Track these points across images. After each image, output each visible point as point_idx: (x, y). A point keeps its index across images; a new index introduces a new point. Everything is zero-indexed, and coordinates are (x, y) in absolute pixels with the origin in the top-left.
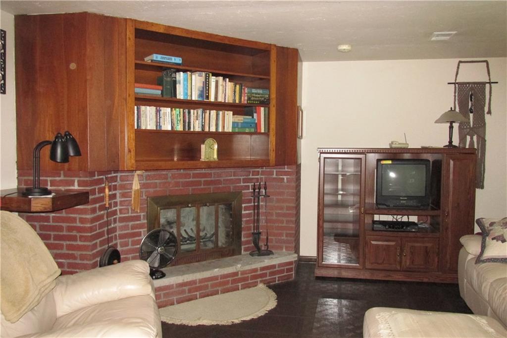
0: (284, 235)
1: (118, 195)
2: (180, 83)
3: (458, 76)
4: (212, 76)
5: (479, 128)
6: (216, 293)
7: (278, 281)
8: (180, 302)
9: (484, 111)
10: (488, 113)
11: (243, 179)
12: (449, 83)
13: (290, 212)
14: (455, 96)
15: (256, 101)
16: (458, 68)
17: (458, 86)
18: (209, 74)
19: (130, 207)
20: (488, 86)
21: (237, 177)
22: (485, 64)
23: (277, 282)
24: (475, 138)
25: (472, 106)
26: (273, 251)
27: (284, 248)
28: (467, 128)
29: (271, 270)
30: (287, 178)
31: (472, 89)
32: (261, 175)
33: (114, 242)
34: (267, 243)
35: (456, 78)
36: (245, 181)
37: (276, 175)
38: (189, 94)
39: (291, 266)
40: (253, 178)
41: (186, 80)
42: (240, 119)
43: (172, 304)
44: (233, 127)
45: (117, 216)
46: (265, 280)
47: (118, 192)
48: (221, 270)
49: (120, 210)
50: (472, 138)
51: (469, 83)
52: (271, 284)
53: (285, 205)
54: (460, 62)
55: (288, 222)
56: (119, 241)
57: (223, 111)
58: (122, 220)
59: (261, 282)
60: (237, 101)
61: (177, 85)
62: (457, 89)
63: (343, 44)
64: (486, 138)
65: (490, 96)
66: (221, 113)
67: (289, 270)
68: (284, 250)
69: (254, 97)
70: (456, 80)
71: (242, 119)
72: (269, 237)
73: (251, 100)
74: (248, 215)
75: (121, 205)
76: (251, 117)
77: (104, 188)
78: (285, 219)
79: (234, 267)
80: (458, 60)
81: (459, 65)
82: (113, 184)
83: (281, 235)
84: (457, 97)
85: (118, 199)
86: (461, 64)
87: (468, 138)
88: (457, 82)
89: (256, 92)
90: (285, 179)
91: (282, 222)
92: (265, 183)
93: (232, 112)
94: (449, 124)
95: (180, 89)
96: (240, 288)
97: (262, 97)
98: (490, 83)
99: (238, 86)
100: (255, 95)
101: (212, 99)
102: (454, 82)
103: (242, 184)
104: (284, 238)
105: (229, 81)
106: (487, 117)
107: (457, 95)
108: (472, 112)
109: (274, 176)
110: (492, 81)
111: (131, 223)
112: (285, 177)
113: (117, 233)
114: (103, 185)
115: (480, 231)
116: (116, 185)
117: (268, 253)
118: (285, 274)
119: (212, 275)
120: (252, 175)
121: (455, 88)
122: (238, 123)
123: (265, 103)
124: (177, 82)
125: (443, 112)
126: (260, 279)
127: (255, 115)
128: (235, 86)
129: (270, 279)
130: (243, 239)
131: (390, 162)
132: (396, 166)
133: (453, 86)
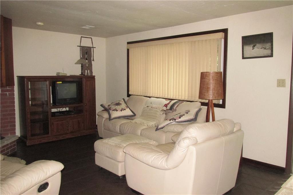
3: (81, 43)
5: (90, 67)
9: (91, 60)
10: (93, 61)
12: (77, 46)
14: (80, 52)
16: (81, 39)
17: (82, 48)
20: (92, 48)
22: (91, 39)
23: (10, 153)
24: (89, 71)
25: (87, 57)
26: (4, 137)
27: (9, 134)
28: (85, 67)
29: (7, 147)
31: (86, 50)
39: (15, 143)
46: (4, 153)
50: (87, 71)
51: (85, 47)
52: (7, 155)
55: (11, 118)
64: (93, 71)
65: (93, 53)
67: (14, 145)
70: (80, 45)
78: (9, 117)
80: (81, 36)
81: (81, 38)
83: (8, 126)
84: (81, 53)
86: (82, 38)
87: (86, 71)
90: (8, 94)
91: (7, 119)
94: (81, 65)
98: (93, 47)
104: (9, 128)
106: (92, 62)
107: (81, 51)
108: (87, 60)
110: (94, 47)
115: (104, 109)
118: (13, 148)
131: (61, 82)
132: (64, 84)
133: (79, 47)
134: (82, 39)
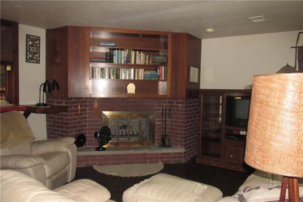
0: (179, 138)
1: (87, 110)
2: (115, 55)
3: (298, 42)
4: (133, 51)
6: (133, 163)
7: (173, 162)
8: (112, 164)
11: (157, 105)
12: (291, 47)
13: (182, 125)
14: (296, 56)
15: (158, 63)
16: (298, 37)
17: (298, 49)
18: (130, 50)
19: (93, 116)
21: (153, 104)
23: (171, 163)
26: (172, 146)
29: (168, 156)
30: (181, 106)
32: (168, 103)
33: (84, 131)
34: (169, 141)
35: (297, 44)
36: (158, 106)
37: (176, 104)
38: (120, 61)
39: (182, 155)
40: (163, 105)
41: (118, 54)
42: (148, 73)
43: (108, 165)
44: (144, 77)
45: (87, 120)
46: (163, 161)
47: (87, 108)
48: (135, 151)
49: (89, 117)
52: (168, 163)
53: (180, 120)
54: (300, 33)
55: (181, 130)
56: (87, 131)
57: (138, 69)
58: (89, 121)
59: (161, 161)
60: (147, 64)
61: (114, 57)
62: (297, 51)
63: (208, 28)
66: (137, 70)
67: (180, 157)
68: (179, 146)
69: (157, 61)
70: (297, 45)
71: (149, 73)
72: (170, 138)
73: (156, 63)
74: (159, 125)
75: (89, 114)
76: (155, 72)
77: (78, 106)
78: (179, 128)
79: (143, 151)
80: (298, 32)
82: (85, 104)
83: (178, 137)
85: (87, 111)
88: (298, 46)
89: (158, 58)
91: (178, 130)
92: (170, 108)
93: (143, 69)
95: (115, 58)
96: (148, 163)
97: (162, 61)
99: (147, 56)
100: (158, 60)
101: (133, 63)
102: (295, 46)
103: (156, 108)
104: (179, 139)
105: (143, 53)
107: (297, 55)
109: (175, 104)
111: (94, 124)
112: (180, 105)
113: (87, 128)
114: (78, 104)
116: (86, 105)
117: (170, 146)
118: (177, 159)
119: (130, 153)
120: (163, 103)
121: (296, 50)
122: (147, 75)
123: (164, 64)
124: (114, 55)
125: (282, 67)
126: (161, 160)
127: (158, 70)
128: (146, 55)
129: (166, 160)
130: (156, 138)
131: (240, 98)
132: (244, 100)
133: (295, 49)
134: (300, 36)
